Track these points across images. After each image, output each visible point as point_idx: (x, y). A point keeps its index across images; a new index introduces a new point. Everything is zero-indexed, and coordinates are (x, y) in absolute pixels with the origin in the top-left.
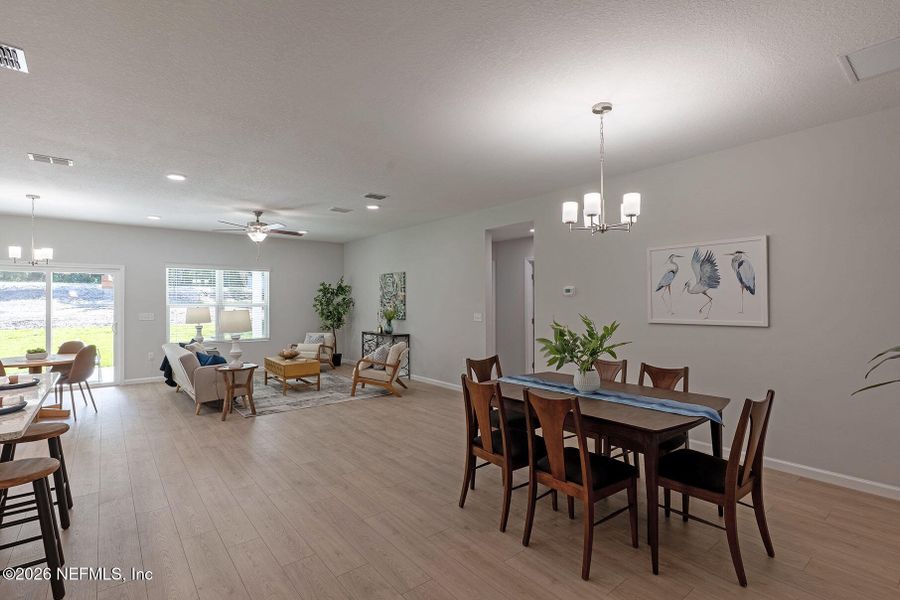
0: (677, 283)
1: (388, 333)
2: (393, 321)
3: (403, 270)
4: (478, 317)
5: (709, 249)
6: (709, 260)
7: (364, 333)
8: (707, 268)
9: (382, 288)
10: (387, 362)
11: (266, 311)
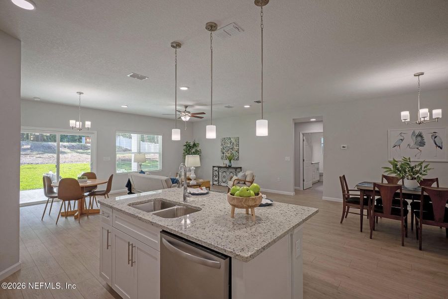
0: (404, 144)
1: (230, 167)
2: (232, 161)
3: (238, 136)
4: (287, 158)
5: (421, 131)
6: (420, 135)
7: (214, 167)
8: (419, 138)
9: (222, 144)
10: (247, 180)
11: (160, 155)
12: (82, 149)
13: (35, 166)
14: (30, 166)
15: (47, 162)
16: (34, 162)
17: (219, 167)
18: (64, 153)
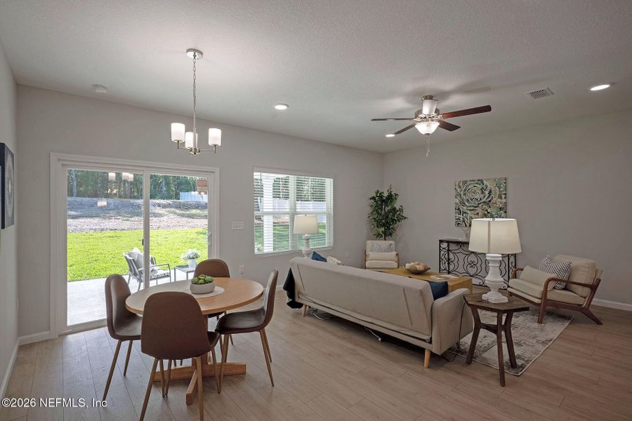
3: (503, 176)
7: (441, 241)
9: (458, 195)
10: (575, 279)
11: (328, 219)
12: (180, 207)
13: (118, 233)
14: (112, 233)
15: (135, 227)
16: (119, 227)
17: (449, 242)
18: (156, 215)
